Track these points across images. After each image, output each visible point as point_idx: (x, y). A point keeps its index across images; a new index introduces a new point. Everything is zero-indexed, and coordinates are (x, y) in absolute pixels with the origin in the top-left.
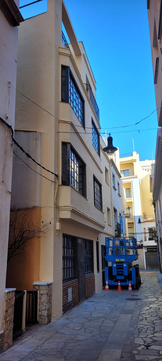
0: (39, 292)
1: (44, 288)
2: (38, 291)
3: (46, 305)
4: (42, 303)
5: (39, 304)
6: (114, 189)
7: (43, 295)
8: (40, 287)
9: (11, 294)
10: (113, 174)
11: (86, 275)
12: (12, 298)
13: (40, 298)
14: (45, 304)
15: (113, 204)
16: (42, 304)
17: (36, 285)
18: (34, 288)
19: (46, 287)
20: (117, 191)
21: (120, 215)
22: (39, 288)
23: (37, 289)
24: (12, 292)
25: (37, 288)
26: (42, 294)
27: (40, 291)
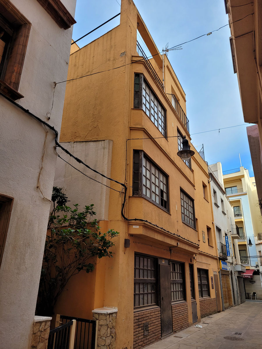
0: (99, 323)
1: (104, 318)
2: (97, 321)
3: (105, 340)
4: (101, 336)
5: (98, 338)
6: (217, 206)
7: (103, 326)
8: (100, 316)
9: (43, 324)
10: (214, 190)
11: (172, 303)
12: (44, 330)
13: (99, 330)
14: (104, 338)
15: (214, 222)
16: (101, 338)
17: (95, 313)
18: (93, 316)
19: (106, 316)
20: (220, 209)
21: (226, 235)
22: (99, 318)
23: (96, 318)
24: (46, 321)
25: (97, 316)
26: (101, 325)
27: (99, 320)
